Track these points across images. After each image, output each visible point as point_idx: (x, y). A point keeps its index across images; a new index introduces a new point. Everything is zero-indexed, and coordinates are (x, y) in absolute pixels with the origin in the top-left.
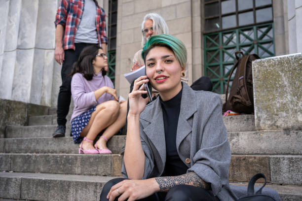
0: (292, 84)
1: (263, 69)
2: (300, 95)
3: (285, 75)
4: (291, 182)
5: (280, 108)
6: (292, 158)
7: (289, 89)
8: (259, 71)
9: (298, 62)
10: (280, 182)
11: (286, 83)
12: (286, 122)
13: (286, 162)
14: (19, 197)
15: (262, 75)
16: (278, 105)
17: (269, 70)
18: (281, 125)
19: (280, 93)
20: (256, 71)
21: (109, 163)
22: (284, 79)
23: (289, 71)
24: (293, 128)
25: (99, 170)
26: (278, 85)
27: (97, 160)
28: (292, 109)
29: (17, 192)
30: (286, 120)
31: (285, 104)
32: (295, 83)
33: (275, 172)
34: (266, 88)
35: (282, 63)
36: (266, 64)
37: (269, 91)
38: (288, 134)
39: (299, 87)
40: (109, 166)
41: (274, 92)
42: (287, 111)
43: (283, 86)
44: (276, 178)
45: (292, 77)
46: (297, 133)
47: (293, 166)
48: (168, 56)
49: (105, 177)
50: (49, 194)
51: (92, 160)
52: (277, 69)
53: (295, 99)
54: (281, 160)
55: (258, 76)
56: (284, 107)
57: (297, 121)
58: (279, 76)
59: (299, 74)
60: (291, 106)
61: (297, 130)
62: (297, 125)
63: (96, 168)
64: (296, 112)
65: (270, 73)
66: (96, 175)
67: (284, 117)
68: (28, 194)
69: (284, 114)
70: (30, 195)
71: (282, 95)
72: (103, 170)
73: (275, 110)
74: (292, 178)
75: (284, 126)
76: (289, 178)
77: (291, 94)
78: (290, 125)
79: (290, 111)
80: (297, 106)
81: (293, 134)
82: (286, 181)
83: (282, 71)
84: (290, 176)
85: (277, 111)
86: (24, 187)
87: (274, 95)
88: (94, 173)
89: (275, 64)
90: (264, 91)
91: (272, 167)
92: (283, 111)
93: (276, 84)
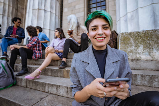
0: (135, 42)
1: (123, 36)
2: (138, 47)
3: (132, 39)
4: (142, 84)
5: (130, 52)
6: (142, 75)
7: (133, 44)
8: (122, 37)
9: (137, 33)
10: (137, 84)
11: (132, 42)
12: (132, 57)
13: (140, 76)
14: (26, 87)
15: (123, 38)
16: (129, 50)
17: (126, 37)
18: (130, 58)
19: (130, 46)
20: (121, 36)
21: (62, 72)
22: (132, 40)
23: (134, 37)
24: (135, 59)
25: (58, 75)
26: (129, 43)
27: (57, 71)
28: (135, 52)
29: (25, 85)
30: (132, 56)
31: (132, 50)
32: (136, 42)
33: (135, 80)
34: (124, 43)
35: (131, 34)
36: (124, 34)
37: (125, 45)
38: (132, 62)
39: (138, 44)
40: (62, 74)
41: (128, 45)
42: (133, 53)
43: (131, 43)
44: (135, 83)
45: (135, 40)
46: (136, 61)
47: (143, 78)
48: (106, 25)
49: (60, 78)
50: (37, 87)
51: (55, 71)
52: (129, 36)
53: (136, 48)
54: (138, 75)
55: (121, 39)
56: (131, 51)
57: (136, 57)
58: (130, 39)
59: (137, 38)
60: (134, 51)
61: (136, 60)
62: (136, 59)
63: (57, 74)
64: (136, 53)
65: (126, 38)
66: (57, 76)
67: (131, 55)
68: (29, 86)
69: (131, 54)
70: (30, 86)
71: (131, 46)
72: (59, 75)
73: (128, 52)
74: (142, 83)
75: (131, 58)
76: (140, 83)
77: (134, 46)
78: (133, 58)
79: (134, 53)
80: (136, 51)
81: (134, 62)
82: (139, 84)
83: (131, 37)
84: (141, 82)
85: (129, 53)
86: (28, 83)
87: (127, 47)
88: (56, 76)
89: (128, 34)
90: (123, 45)
91: (133, 78)
92: (131, 53)
93: (128, 42)
